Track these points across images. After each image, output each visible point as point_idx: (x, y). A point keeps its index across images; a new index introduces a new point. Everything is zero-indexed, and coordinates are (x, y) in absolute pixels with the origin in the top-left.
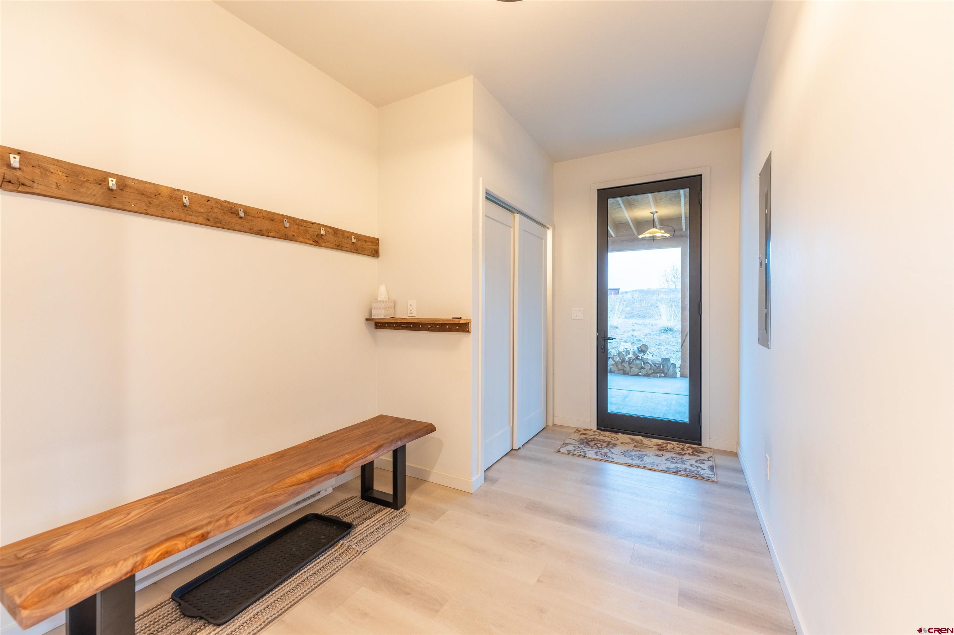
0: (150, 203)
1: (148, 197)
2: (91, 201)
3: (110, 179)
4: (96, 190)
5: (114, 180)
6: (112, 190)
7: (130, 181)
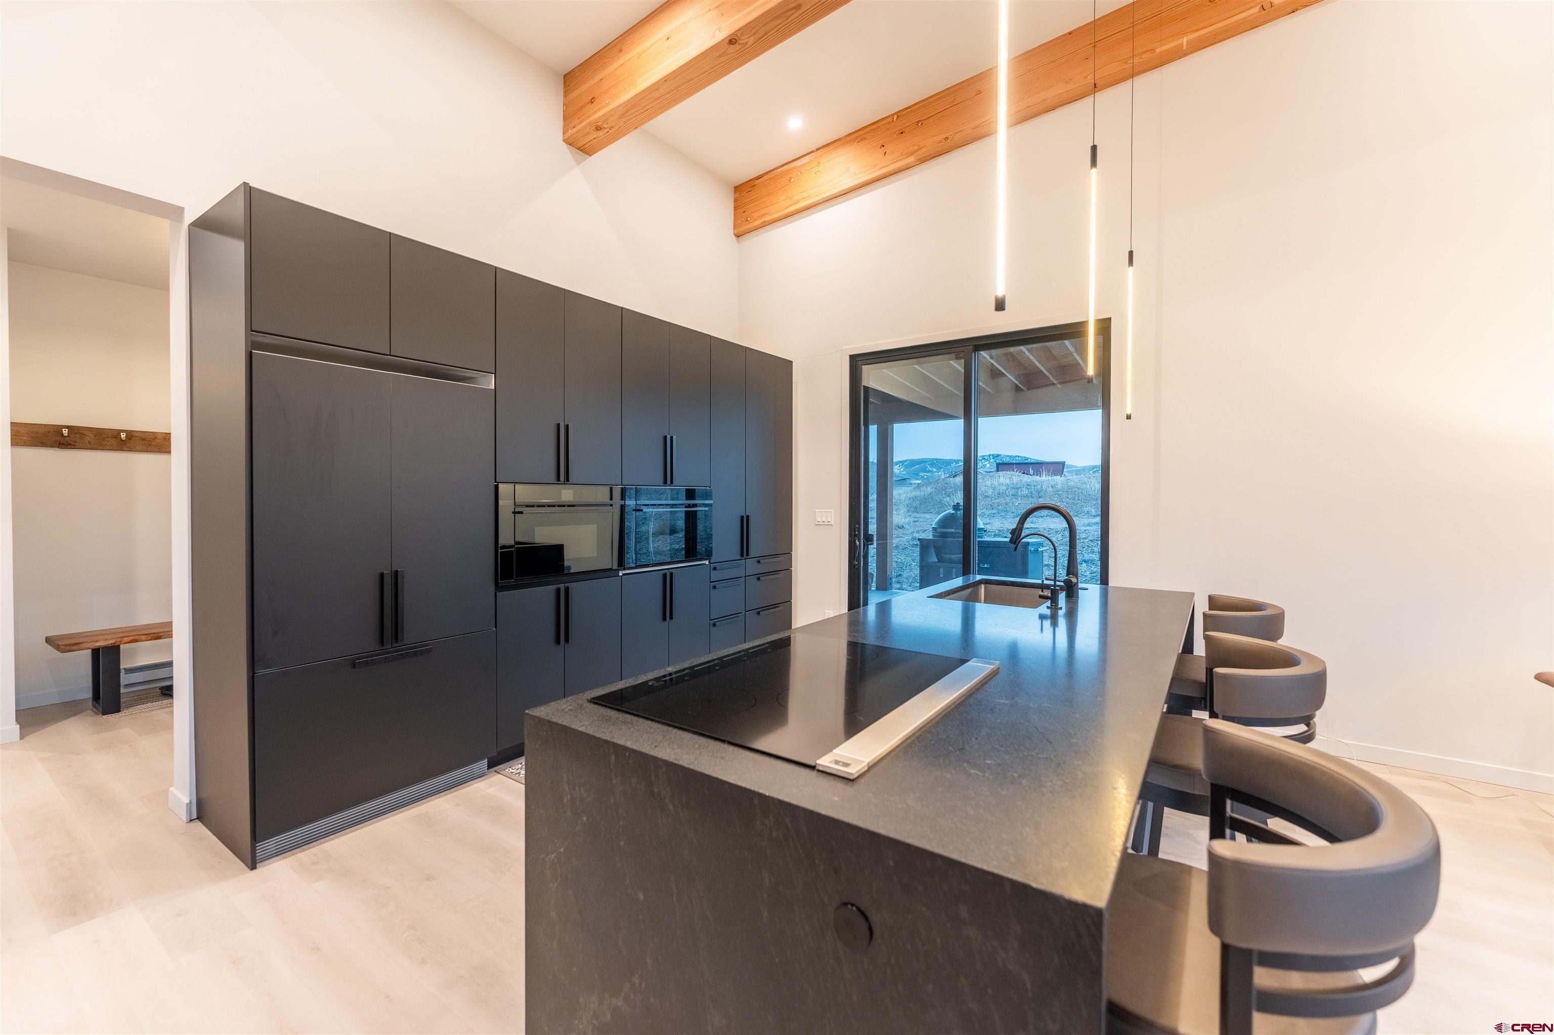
0: (150, 445)
1: (148, 441)
2: (110, 449)
3: (122, 434)
4: (113, 441)
5: (125, 434)
6: (123, 440)
7: (135, 433)
